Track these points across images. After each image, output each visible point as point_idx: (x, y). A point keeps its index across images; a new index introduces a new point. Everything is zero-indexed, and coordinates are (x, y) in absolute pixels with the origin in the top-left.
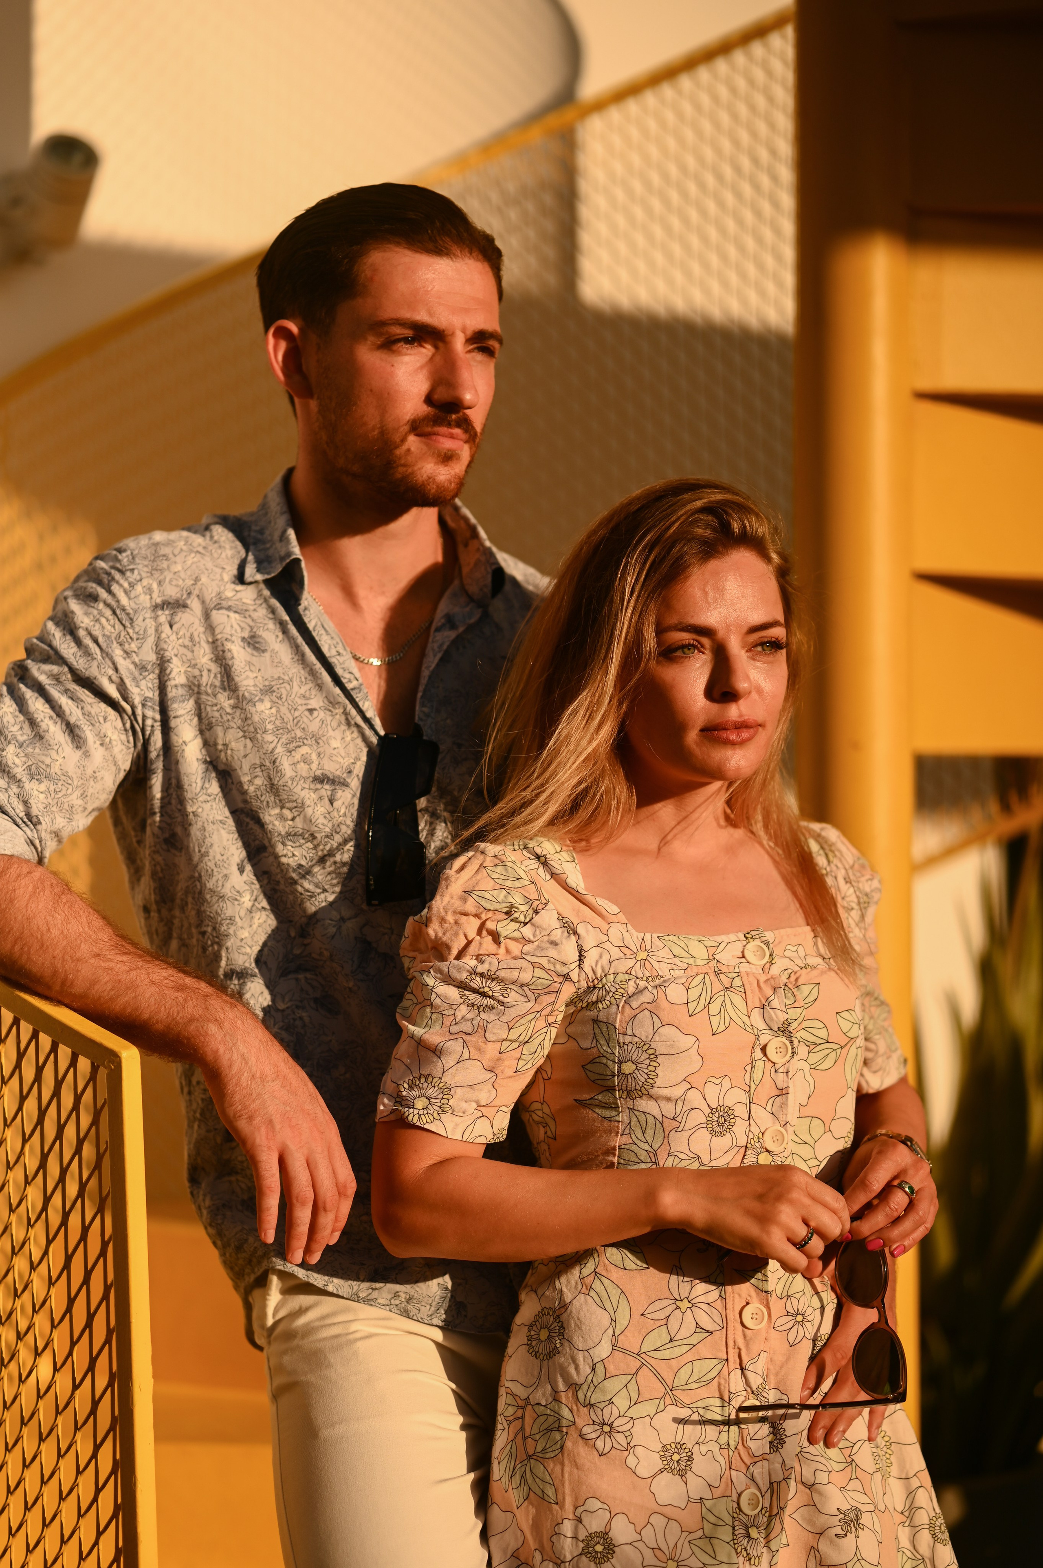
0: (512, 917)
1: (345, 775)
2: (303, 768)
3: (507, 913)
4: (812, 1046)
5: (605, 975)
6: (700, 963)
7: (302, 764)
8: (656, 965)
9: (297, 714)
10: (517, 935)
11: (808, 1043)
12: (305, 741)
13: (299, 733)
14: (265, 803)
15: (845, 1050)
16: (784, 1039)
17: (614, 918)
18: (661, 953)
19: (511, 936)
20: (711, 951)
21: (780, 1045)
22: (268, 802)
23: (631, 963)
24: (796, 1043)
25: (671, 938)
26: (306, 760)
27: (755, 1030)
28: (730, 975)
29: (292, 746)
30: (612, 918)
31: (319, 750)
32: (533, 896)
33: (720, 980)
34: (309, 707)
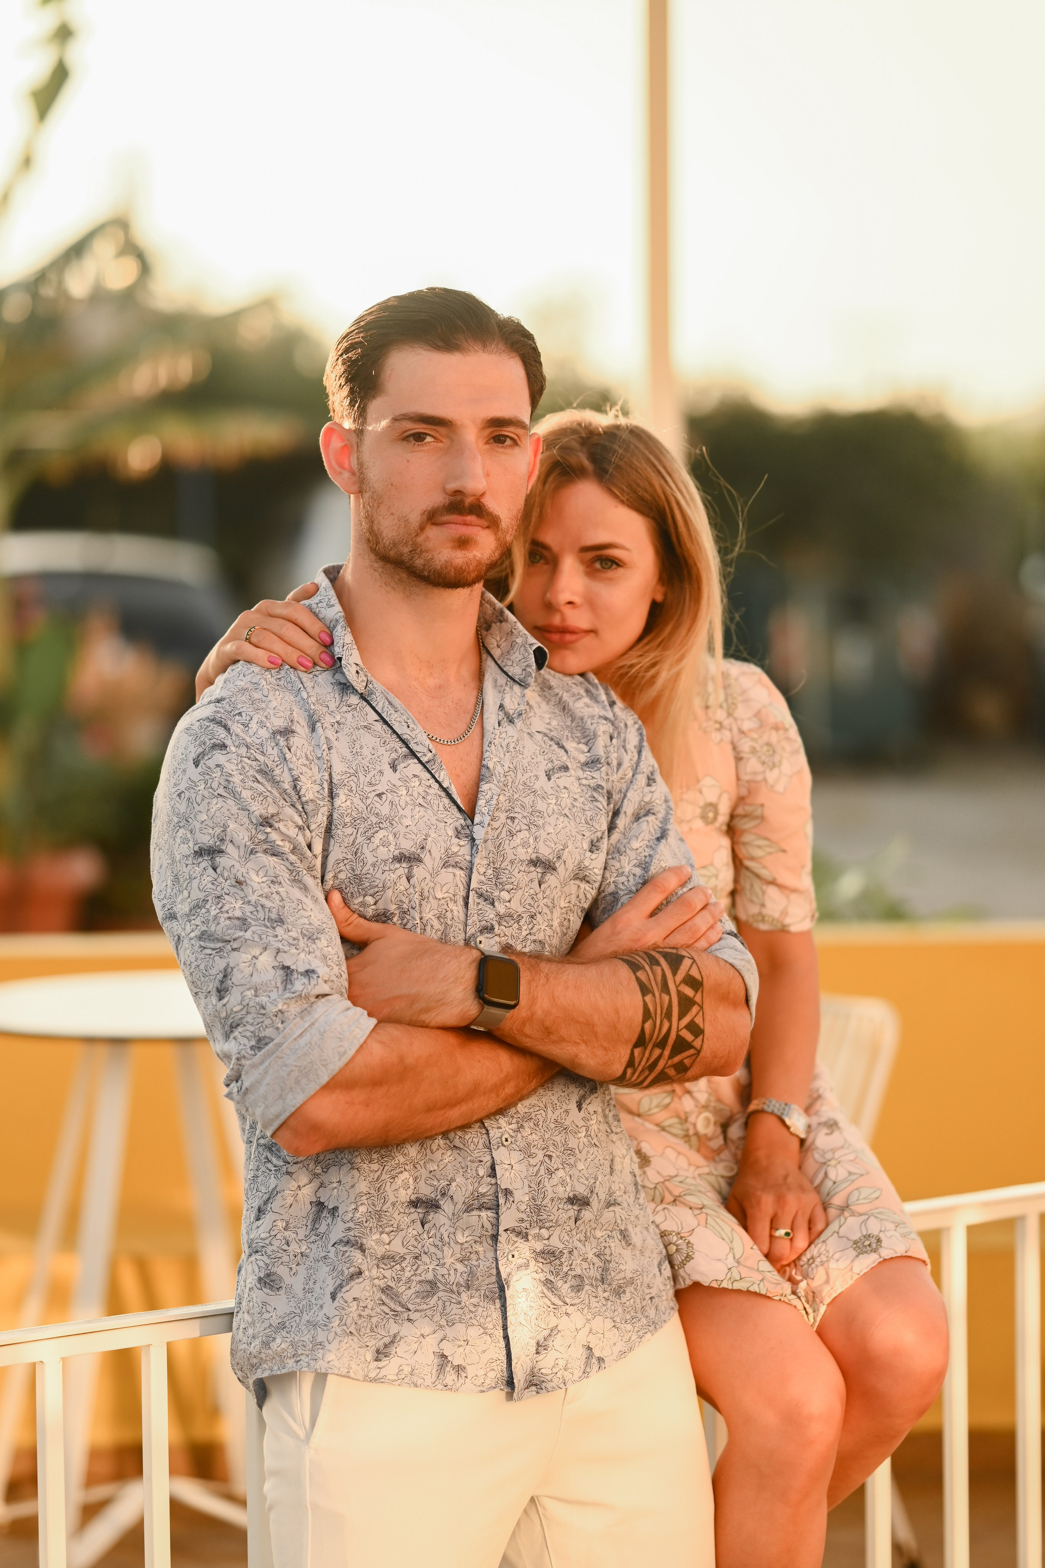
1: (419, 850)
2: (384, 853)
7: (381, 848)
9: (369, 802)
12: (381, 825)
13: (374, 819)
14: (349, 894)
22: (352, 893)
26: (385, 844)
29: (369, 834)
31: (394, 831)
34: (378, 792)
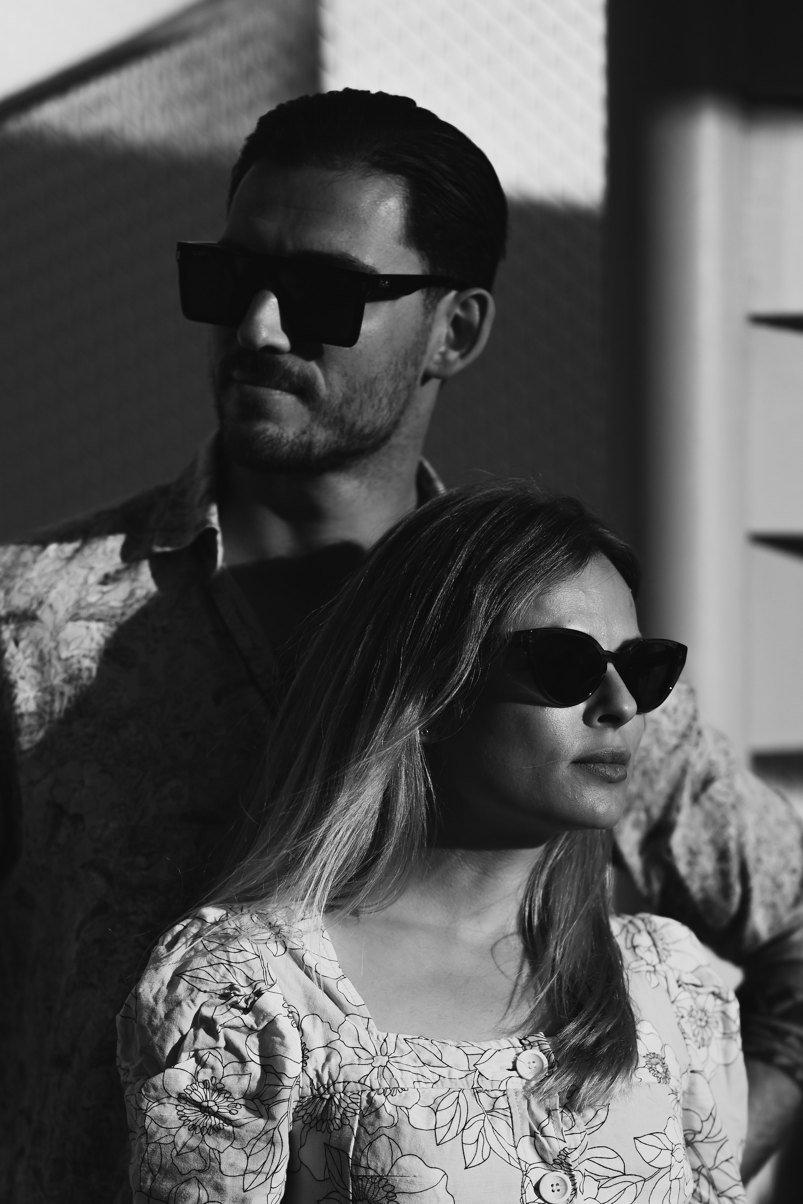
0: (230, 1002)
3: (222, 996)
4: (602, 1182)
5: (334, 1083)
6: (456, 1074)
8: (397, 1074)
10: (237, 1022)
11: (597, 1178)
15: (649, 1184)
16: (561, 1174)
17: (354, 1010)
18: (405, 1060)
19: (229, 1023)
20: (473, 1060)
21: (558, 1181)
23: (366, 1070)
24: (578, 1178)
25: (422, 1042)
27: (523, 1164)
28: (493, 1094)
30: (350, 1009)
32: (258, 976)
33: (478, 1101)
